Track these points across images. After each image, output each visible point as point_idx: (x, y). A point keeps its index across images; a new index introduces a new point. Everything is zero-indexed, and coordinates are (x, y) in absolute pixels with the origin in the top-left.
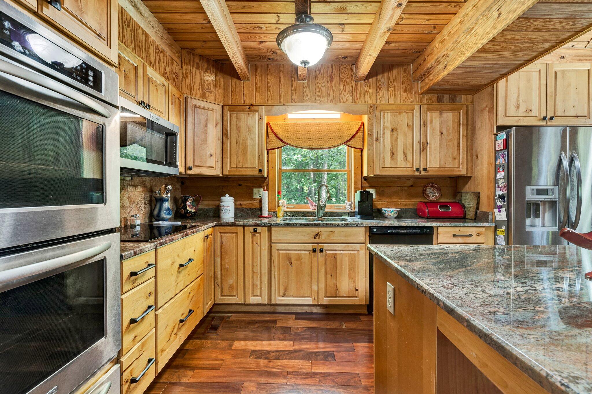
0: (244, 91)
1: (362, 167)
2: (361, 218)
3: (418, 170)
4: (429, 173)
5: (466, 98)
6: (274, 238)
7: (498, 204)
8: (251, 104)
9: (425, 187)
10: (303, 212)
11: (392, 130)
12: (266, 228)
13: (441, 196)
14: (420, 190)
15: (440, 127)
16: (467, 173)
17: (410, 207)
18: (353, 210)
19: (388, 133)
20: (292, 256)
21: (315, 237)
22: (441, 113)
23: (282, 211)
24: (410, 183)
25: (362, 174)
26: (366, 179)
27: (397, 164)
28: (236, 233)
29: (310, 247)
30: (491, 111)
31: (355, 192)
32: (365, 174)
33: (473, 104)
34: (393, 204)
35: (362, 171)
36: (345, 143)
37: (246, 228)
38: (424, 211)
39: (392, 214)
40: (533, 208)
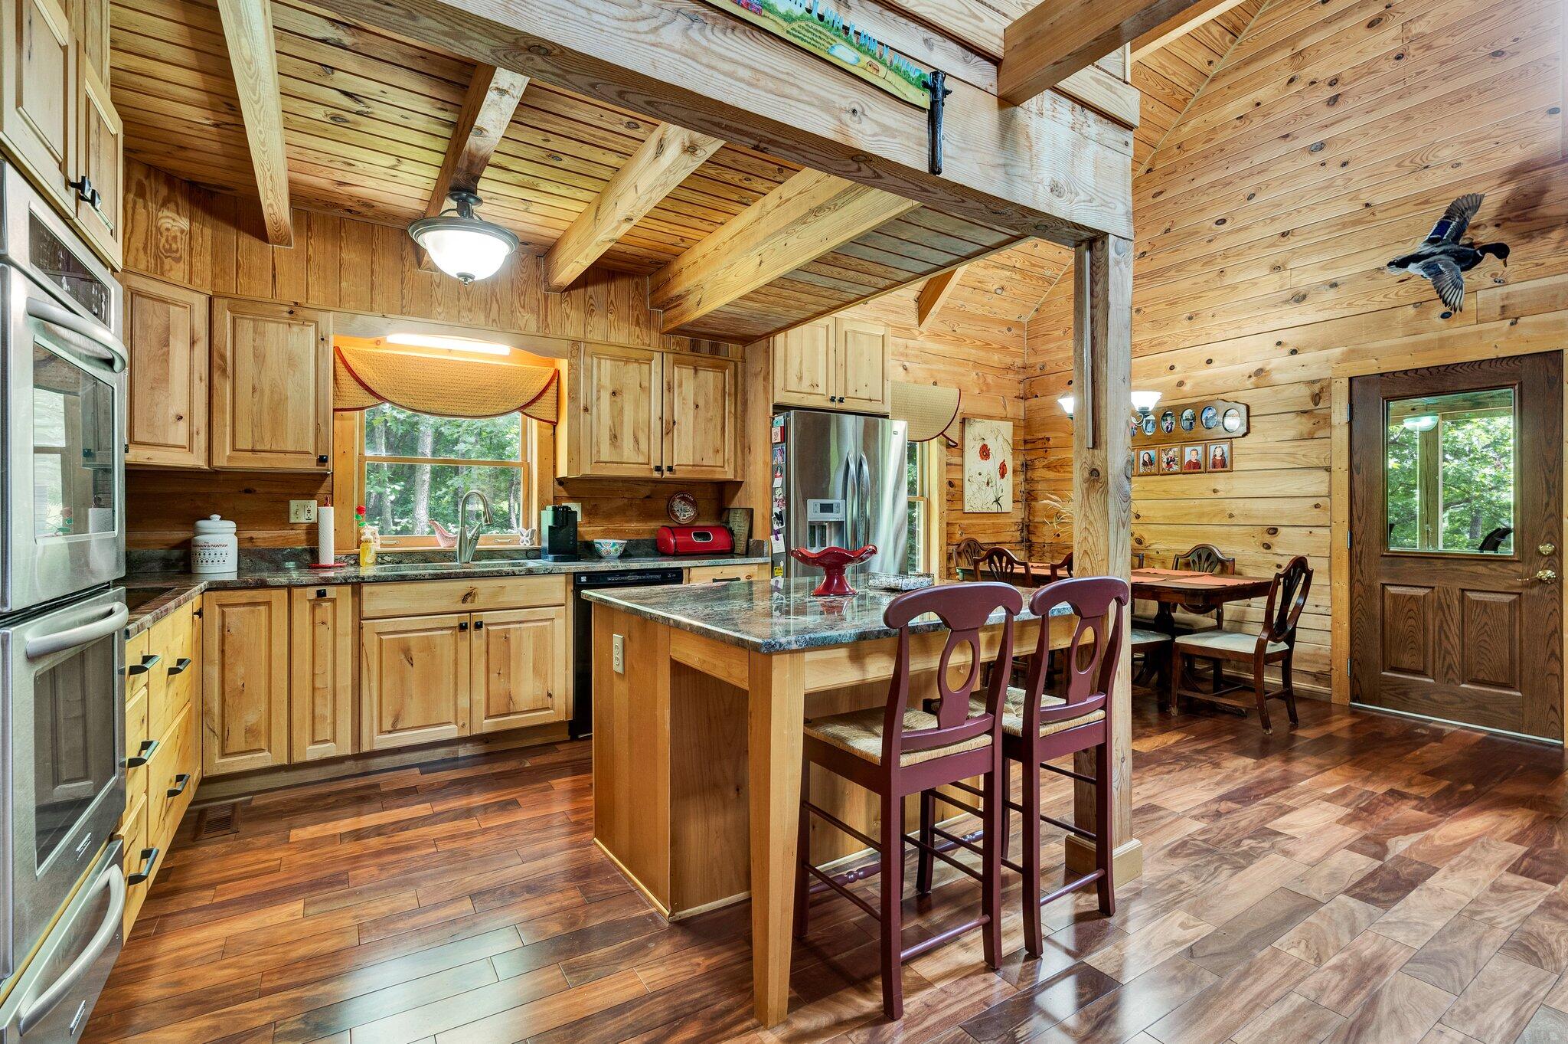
0: (274, 269)
1: (555, 459)
2: (556, 560)
3: (658, 469)
4: (678, 475)
5: (734, 349)
6: (368, 608)
7: (776, 527)
8: (296, 303)
9: (670, 500)
10: (423, 553)
11: (614, 393)
12: (349, 589)
13: (698, 516)
14: (663, 504)
15: (695, 395)
16: (735, 477)
17: (646, 537)
18: (536, 546)
19: (606, 396)
20: (412, 643)
21: (464, 601)
22: (696, 370)
23: (373, 553)
24: (645, 491)
25: (555, 472)
26: (561, 482)
27: (621, 456)
28: (268, 604)
29: (454, 620)
30: (766, 378)
31: (542, 507)
32: (563, 472)
33: (744, 361)
34: (614, 531)
35: (555, 466)
36: (522, 409)
37: (296, 592)
38: (669, 542)
39: (613, 550)
40: (817, 533)
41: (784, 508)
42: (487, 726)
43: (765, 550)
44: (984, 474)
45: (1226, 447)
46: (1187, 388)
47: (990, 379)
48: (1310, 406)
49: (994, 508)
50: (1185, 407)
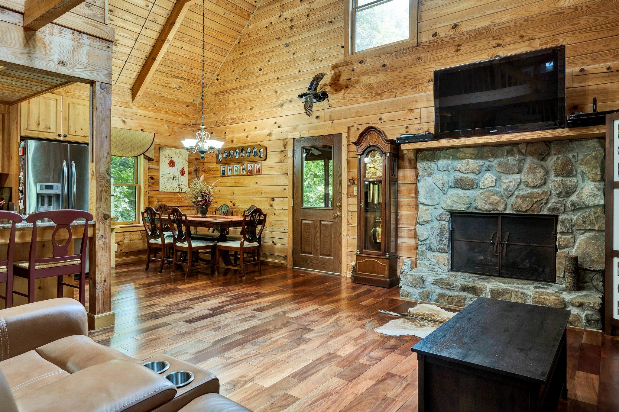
5: (2, 107)
16: (3, 172)
30: (17, 123)
33: (9, 113)
40: (46, 200)
41: (24, 187)
43: (15, 207)
44: (171, 174)
45: (260, 164)
46: (249, 139)
47: (176, 129)
48: (283, 149)
49: (177, 190)
50: (248, 147)
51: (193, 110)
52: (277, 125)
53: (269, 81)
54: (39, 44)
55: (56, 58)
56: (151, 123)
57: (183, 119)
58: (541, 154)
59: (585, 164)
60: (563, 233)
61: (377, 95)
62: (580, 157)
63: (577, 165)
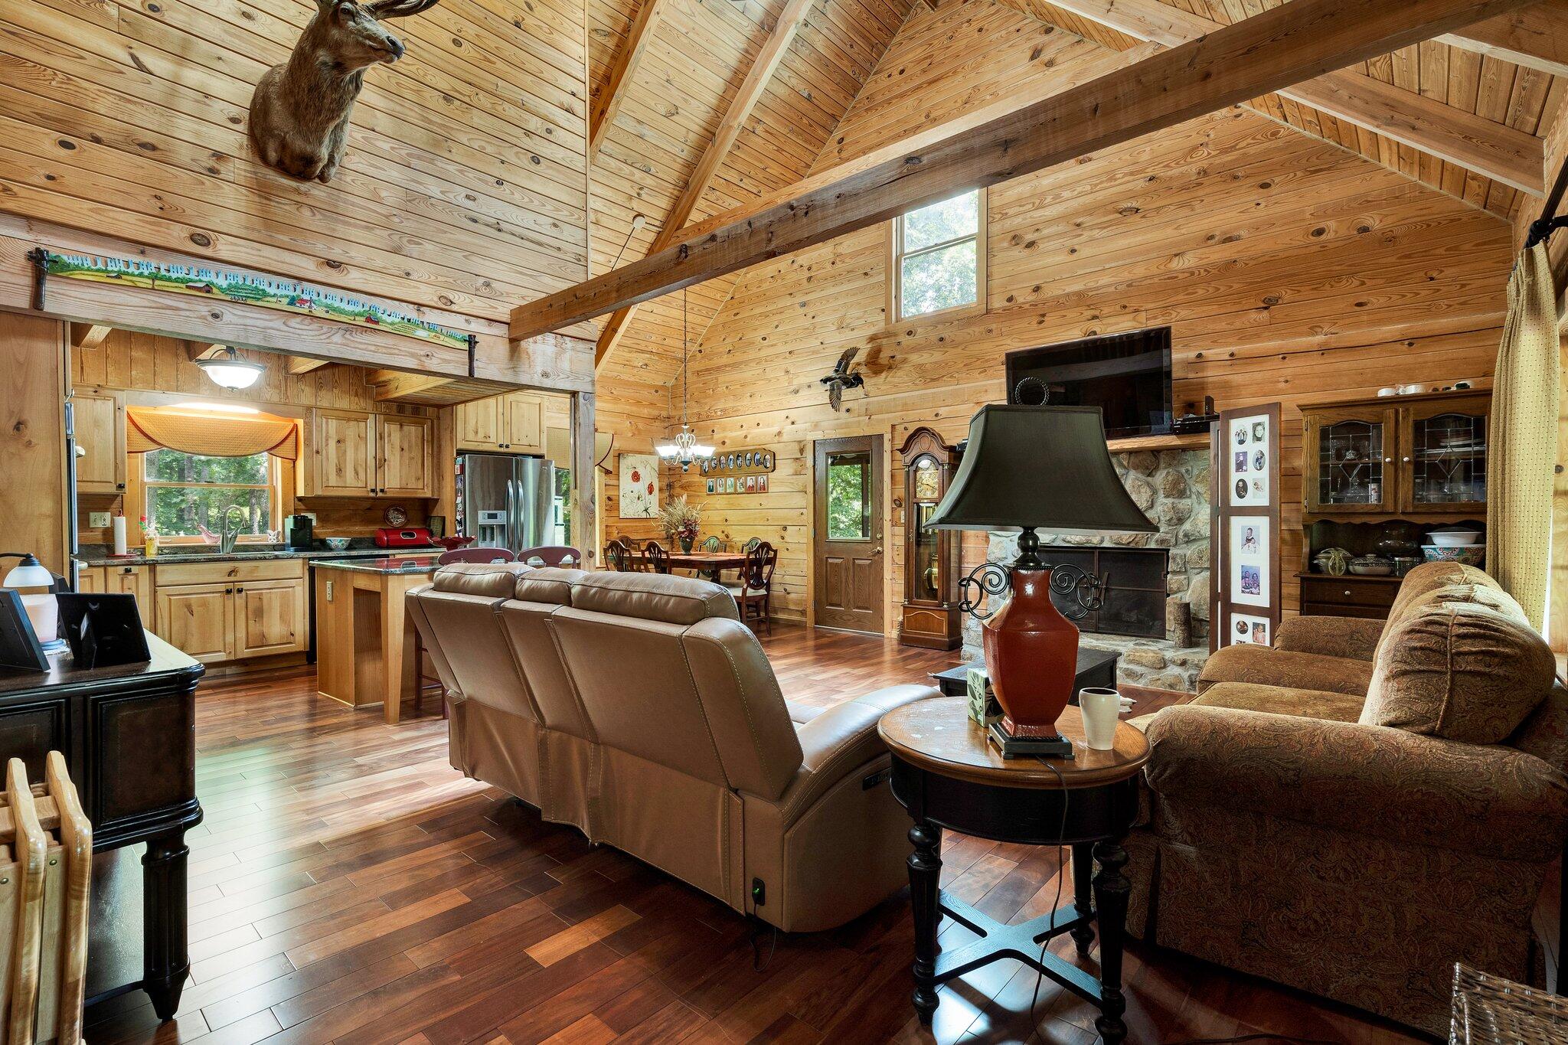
0: (82, 363)
1: (295, 483)
2: (296, 551)
3: (373, 491)
4: (389, 494)
5: (430, 410)
6: (160, 580)
7: (458, 529)
8: (99, 385)
9: (386, 510)
10: (194, 547)
11: (339, 441)
12: (147, 568)
13: (408, 521)
14: (380, 513)
15: (401, 441)
16: (433, 495)
17: (368, 536)
18: (281, 542)
19: (332, 444)
20: (192, 602)
21: (230, 575)
22: (401, 425)
23: (156, 547)
24: (367, 505)
25: (295, 492)
26: (300, 499)
27: (345, 482)
28: (91, 577)
29: (222, 587)
30: (452, 432)
31: (285, 516)
32: (301, 493)
33: (439, 418)
34: (342, 532)
35: (295, 489)
36: (269, 450)
37: (110, 569)
38: (383, 539)
39: (340, 544)
40: (488, 532)
41: (462, 516)
42: (246, 653)
44: (635, 491)
45: (765, 477)
46: (748, 439)
47: (641, 426)
48: (799, 456)
49: (644, 515)
50: (747, 452)
51: (664, 396)
52: (789, 421)
53: (777, 356)
54: (524, 356)
55: (539, 370)
56: (610, 419)
57: (650, 410)
58: (1147, 468)
59: (1201, 482)
60: (1175, 573)
61: (933, 380)
62: (1196, 472)
63: (1190, 482)
